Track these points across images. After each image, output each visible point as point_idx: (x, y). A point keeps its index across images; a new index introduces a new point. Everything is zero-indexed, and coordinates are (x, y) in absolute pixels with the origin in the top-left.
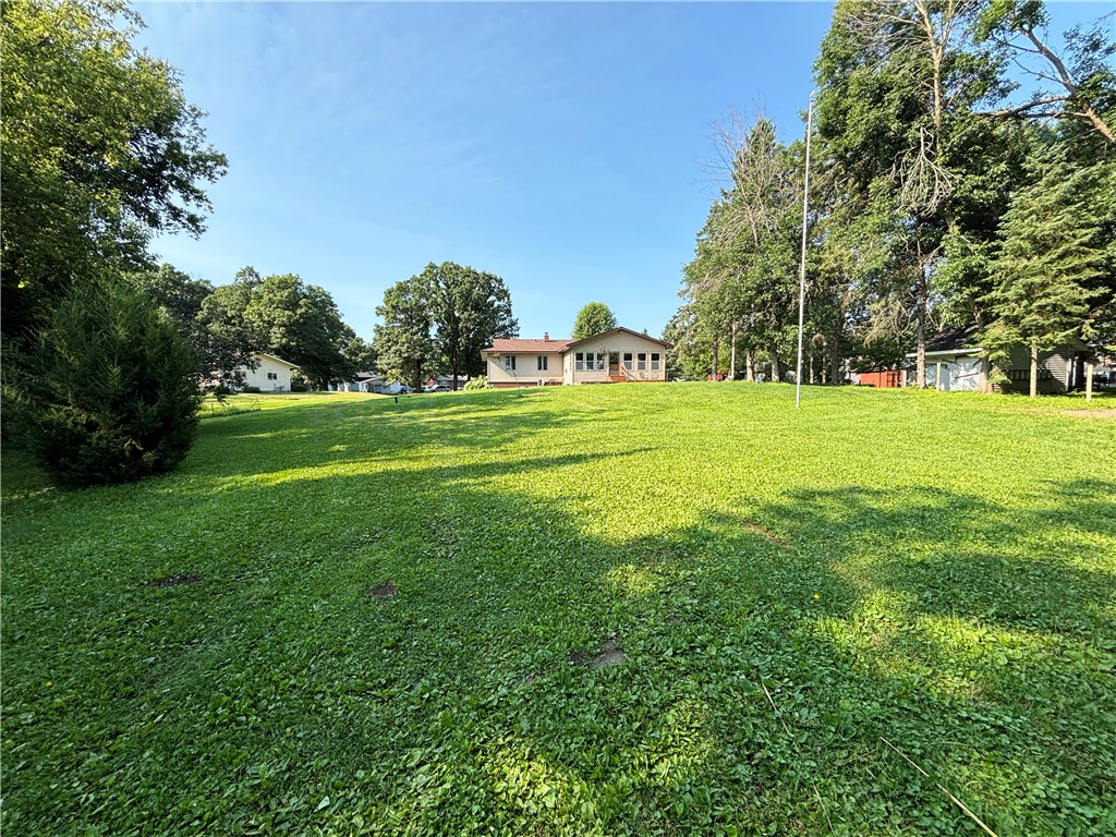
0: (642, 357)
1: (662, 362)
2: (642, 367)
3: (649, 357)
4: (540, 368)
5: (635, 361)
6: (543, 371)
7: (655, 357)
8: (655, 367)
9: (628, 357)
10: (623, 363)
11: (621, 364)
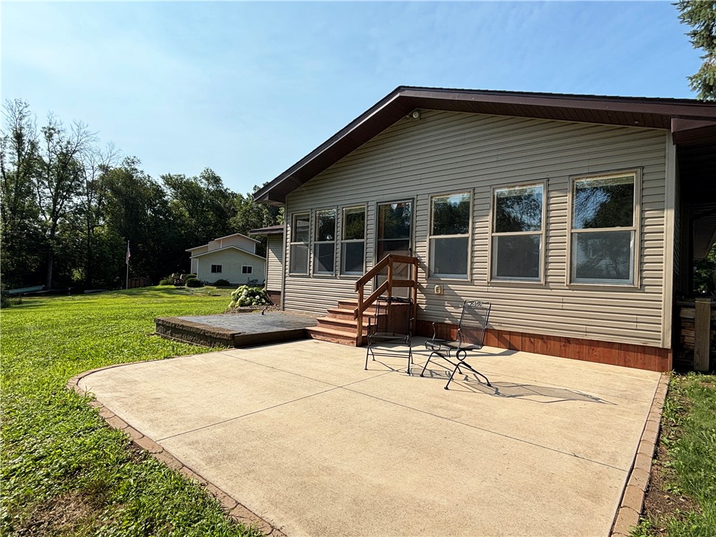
10: (427, 244)
11: (418, 249)
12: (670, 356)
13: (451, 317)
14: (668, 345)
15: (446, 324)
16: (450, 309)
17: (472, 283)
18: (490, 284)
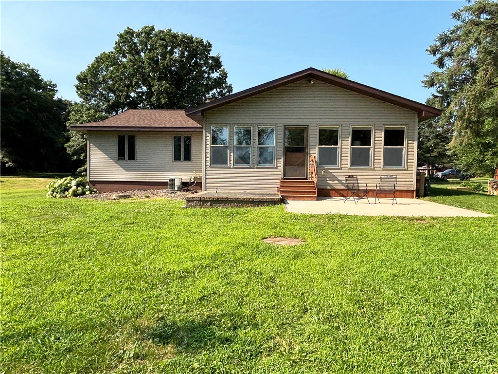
0: (361, 137)
1: (411, 150)
2: (360, 159)
3: (378, 138)
4: (177, 158)
5: (345, 147)
6: (183, 163)
7: (394, 138)
8: (393, 160)
9: (329, 137)
10: (317, 149)
11: (311, 152)
12: (415, 192)
13: (330, 186)
14: (415, 189)
15: (328, 189)
16: (329, 182)
17: (341, 169)
18: (350, 169)
